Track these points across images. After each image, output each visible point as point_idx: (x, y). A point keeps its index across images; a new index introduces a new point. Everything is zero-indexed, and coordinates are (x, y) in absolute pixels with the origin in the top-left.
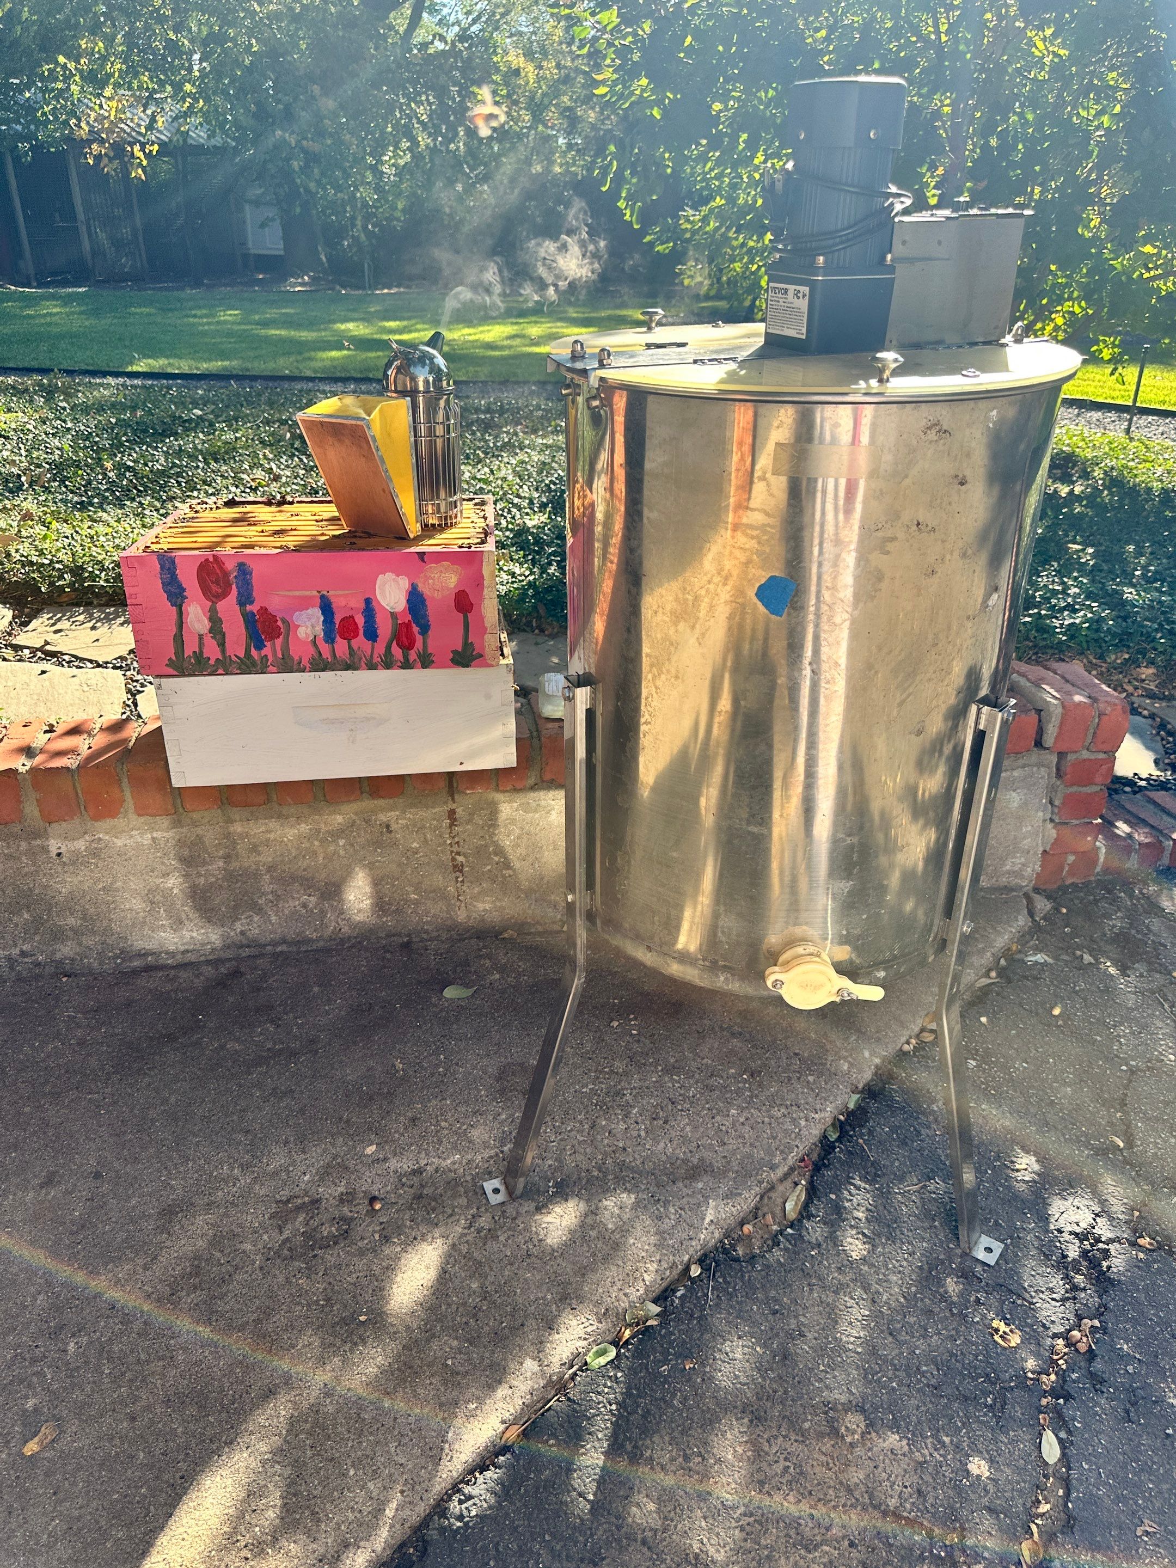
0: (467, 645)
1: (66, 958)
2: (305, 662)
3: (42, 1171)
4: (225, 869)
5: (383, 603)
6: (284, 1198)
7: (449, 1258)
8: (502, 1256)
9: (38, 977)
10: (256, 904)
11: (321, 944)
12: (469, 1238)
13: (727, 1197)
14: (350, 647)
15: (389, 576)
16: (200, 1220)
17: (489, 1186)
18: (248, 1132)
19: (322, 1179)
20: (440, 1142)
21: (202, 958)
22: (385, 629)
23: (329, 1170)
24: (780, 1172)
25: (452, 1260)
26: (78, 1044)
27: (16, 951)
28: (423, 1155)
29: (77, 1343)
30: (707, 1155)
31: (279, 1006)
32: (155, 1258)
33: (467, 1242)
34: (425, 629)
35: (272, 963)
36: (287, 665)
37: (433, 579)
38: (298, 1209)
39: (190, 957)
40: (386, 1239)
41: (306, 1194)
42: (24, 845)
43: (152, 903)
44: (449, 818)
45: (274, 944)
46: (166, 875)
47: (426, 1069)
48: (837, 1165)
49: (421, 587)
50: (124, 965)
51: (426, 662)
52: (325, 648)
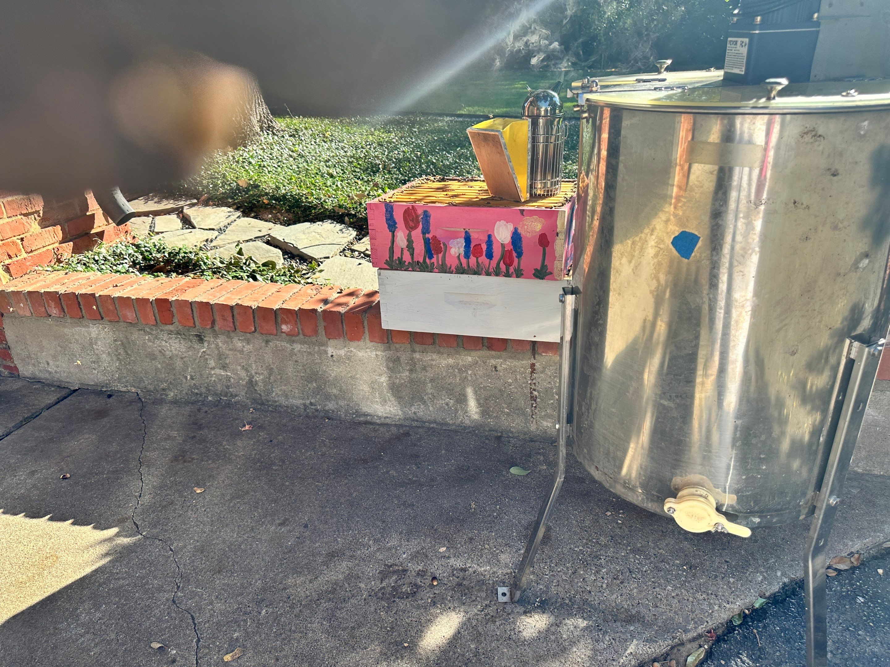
0: (543, 266)
1: (330, 410)
2: (453, 268)
3: (282, 517)
4: (409, 377)
5: (498, 238)
6: (389, 564)
7: (463, 625)
8: (494, 634)
9: (315, 417)
10: (423, 398)
11: (454, 427)
12: (479, 617)
13: (647, 641)
14: (477, 261)
15: (503, 222)
16: (344, 564)
17: (501, 590)
18: (384, 522)
19: (412, 559)
20: (481, 556)
21: (393, 423)
22: (497, 252)
23: (418, 555)
24: (690, 635)
25: (465, 627)
26: (322, 455)
27: (308, 402)
28: (469, 561)
29: (266, 611)
30: (643, 610)
31: (422, 456)
32: (316, 578)
33: (477, 619)
34: (519, 255)
35: (426, 432)
36: (444, 269)
37: (527, 226)
38: (394, 572)
39: (388, 421)
40: (434, 603)
41: (401, 566)
42: (317, 348)
43: (373, 388)
44: (531, 368)
45: (430, 422)
46: (380, 375)
47: (487, 512)
48: (733, 643)
49: (520, 230)
50: (356, 419)
51: (519, 274)
52: (464, 261)
